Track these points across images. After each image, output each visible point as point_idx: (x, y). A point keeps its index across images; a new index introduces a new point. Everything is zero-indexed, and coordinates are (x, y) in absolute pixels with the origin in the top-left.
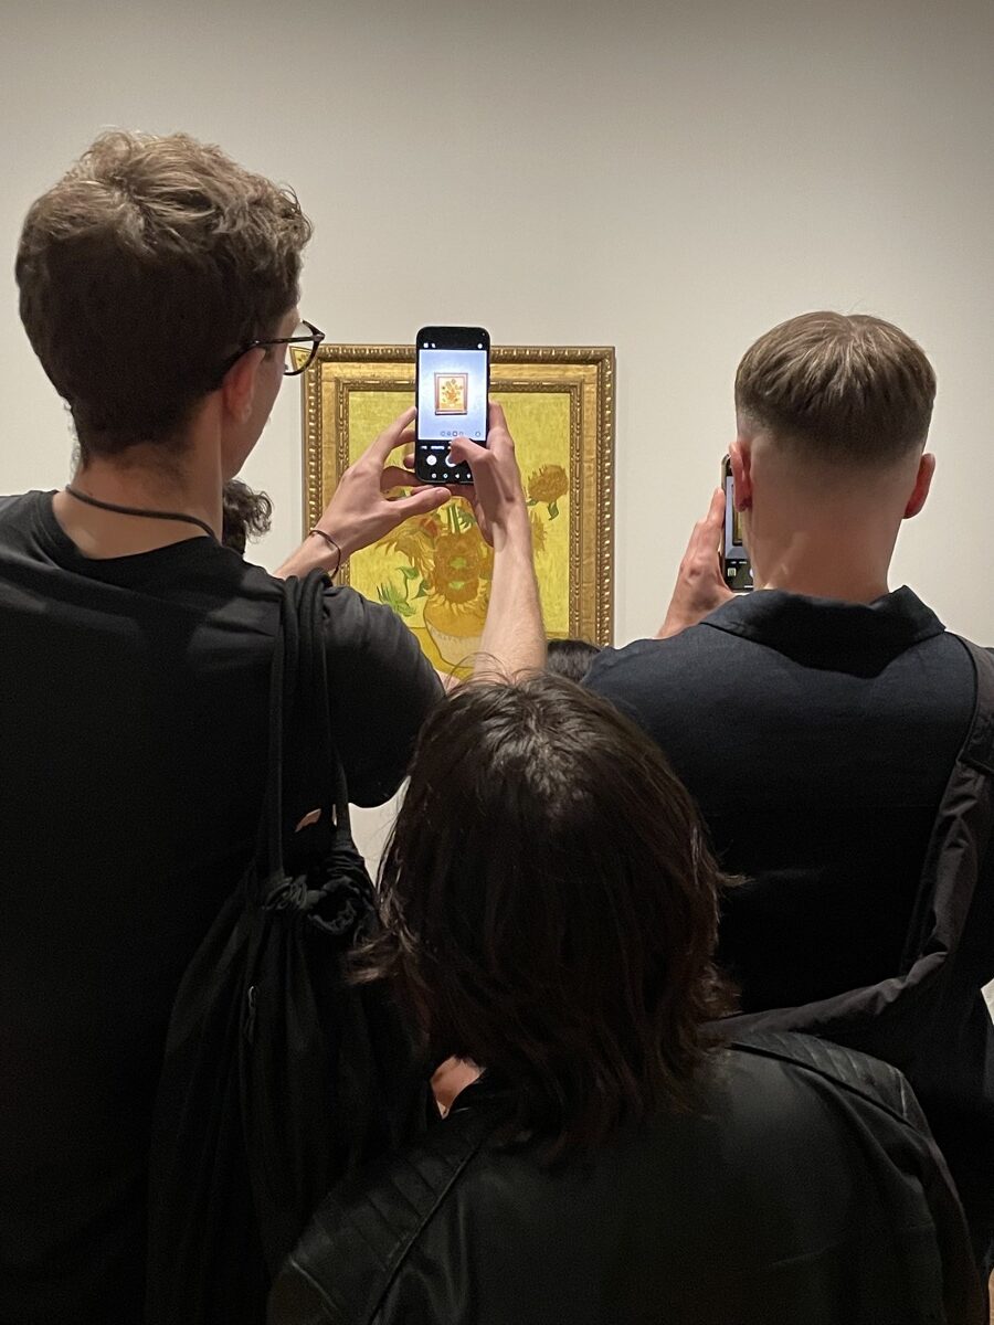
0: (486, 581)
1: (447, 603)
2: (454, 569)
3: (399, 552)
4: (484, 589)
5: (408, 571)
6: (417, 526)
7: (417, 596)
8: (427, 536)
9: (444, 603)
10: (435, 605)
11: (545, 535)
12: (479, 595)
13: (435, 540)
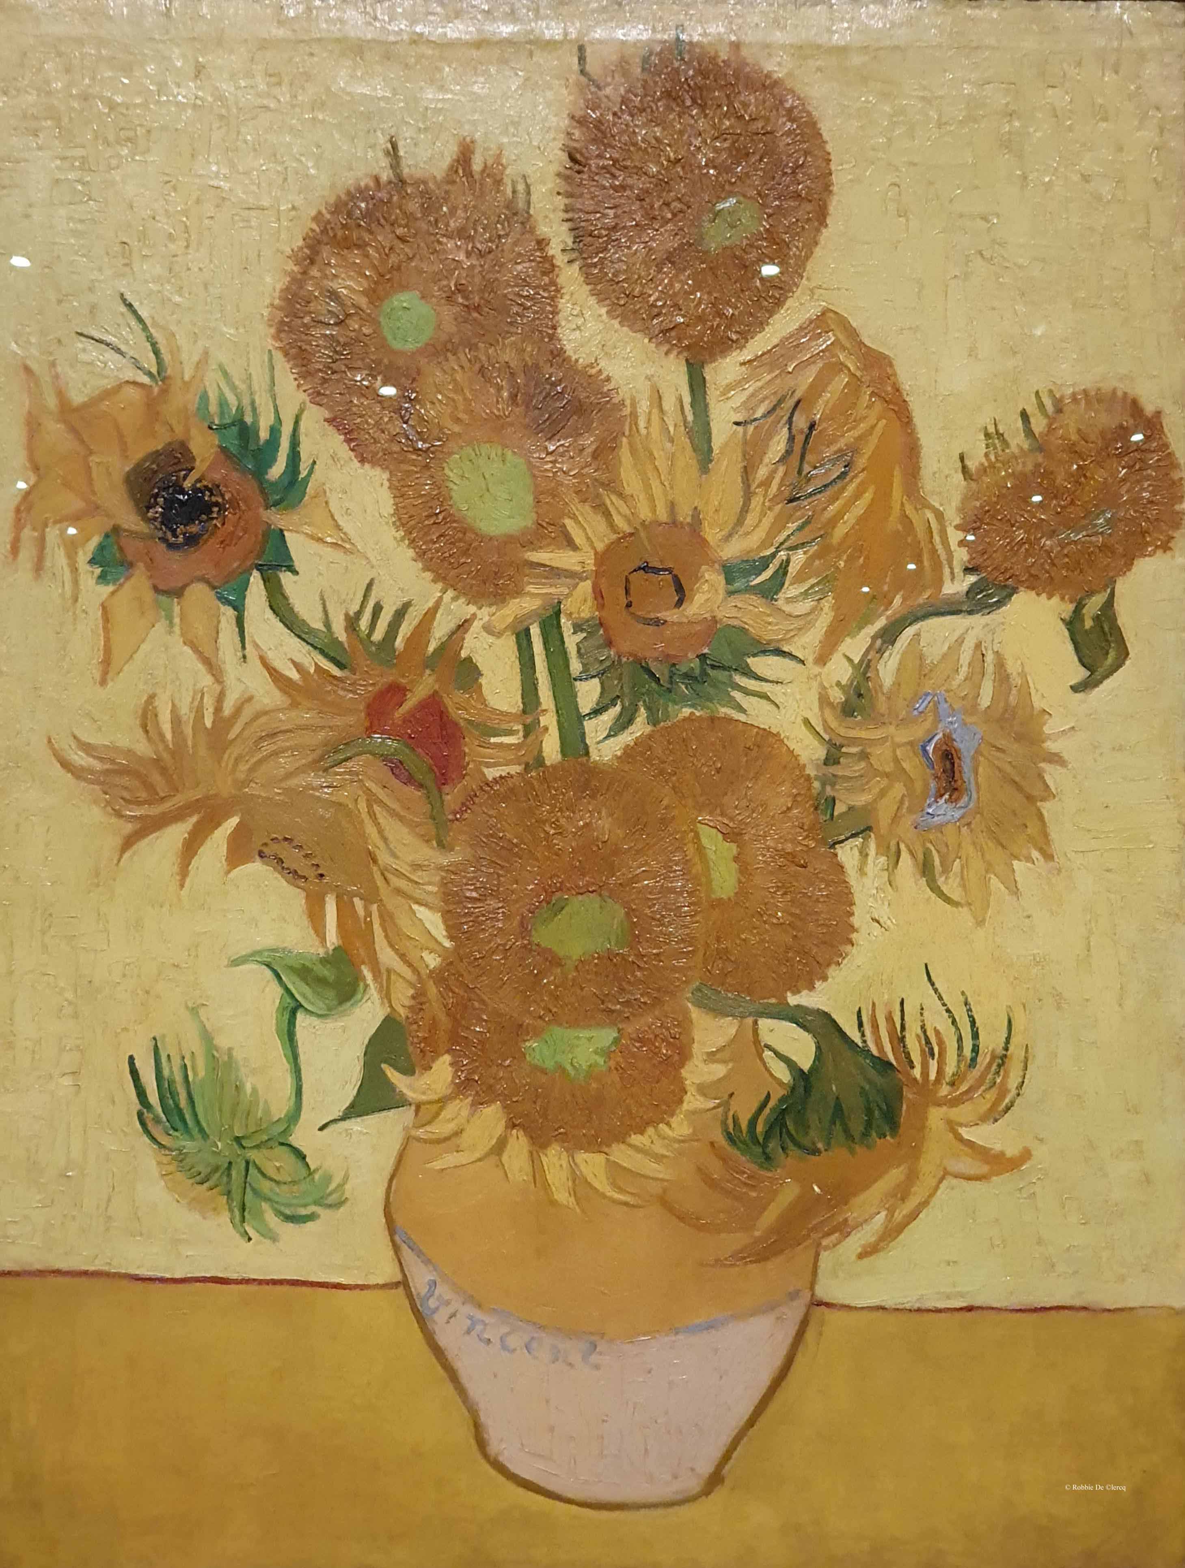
0: (728, 1027)
1: (519, 1143)
2: (553, 960)
3: (256, 867)
4: (719, 1070)
5: (304, 973)
6: (355, 720)
7: (354, 1111)
8: (410, 780)
9: (500, 1147)
10: (450, 1160)
11: (1053, 775)
12: (693, 1101)
13: (452, 796)
